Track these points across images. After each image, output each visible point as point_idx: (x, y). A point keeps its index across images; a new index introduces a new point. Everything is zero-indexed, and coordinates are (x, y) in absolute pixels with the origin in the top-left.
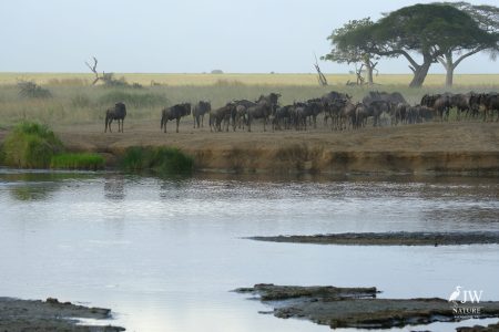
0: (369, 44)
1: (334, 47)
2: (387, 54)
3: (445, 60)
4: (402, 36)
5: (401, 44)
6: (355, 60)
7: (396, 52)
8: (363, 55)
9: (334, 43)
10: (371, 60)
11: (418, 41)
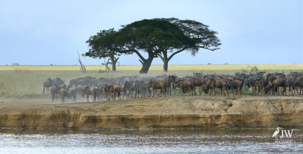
0: (113, 46)
1: (90, 48)
2: (125, 52)
3: (163, 56)
4: (134, 40)
5: (134, 46)
6: (104, 56)
7: (131, 51)
8: (109, 52)
9: (90, 45)
10: (115, 56)
11: (145, 44)
